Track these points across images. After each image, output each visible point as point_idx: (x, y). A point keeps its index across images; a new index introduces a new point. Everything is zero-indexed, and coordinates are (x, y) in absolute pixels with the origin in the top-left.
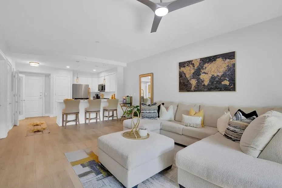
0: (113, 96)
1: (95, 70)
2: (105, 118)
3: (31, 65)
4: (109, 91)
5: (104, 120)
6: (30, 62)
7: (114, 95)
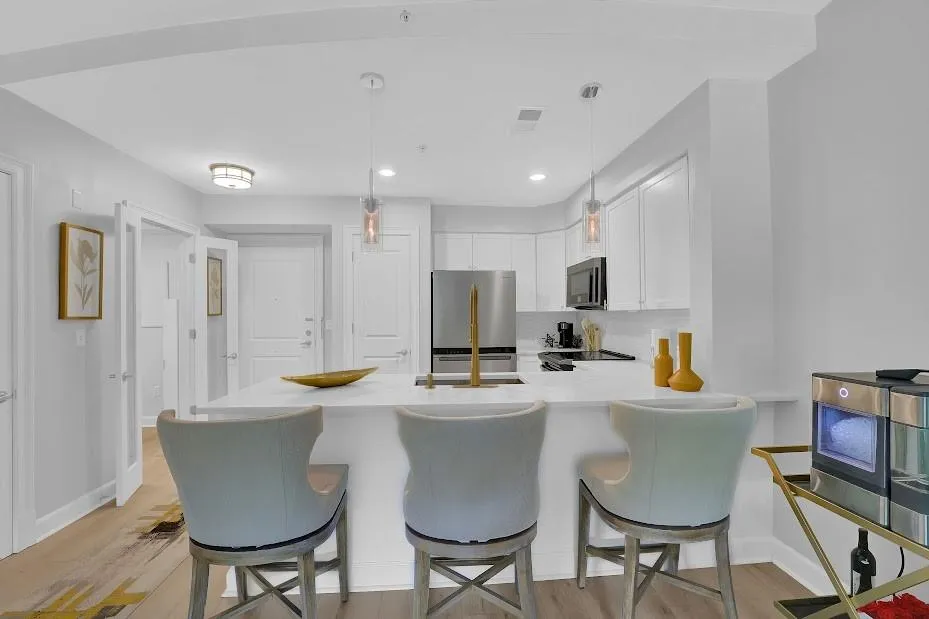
0: (675, 352)
1: (538, 177)
2: (591, 561)
3: (217, 181)
4: (634, 306)
5: (590, 573)
6: (213, 167)
7: (686, 339)
